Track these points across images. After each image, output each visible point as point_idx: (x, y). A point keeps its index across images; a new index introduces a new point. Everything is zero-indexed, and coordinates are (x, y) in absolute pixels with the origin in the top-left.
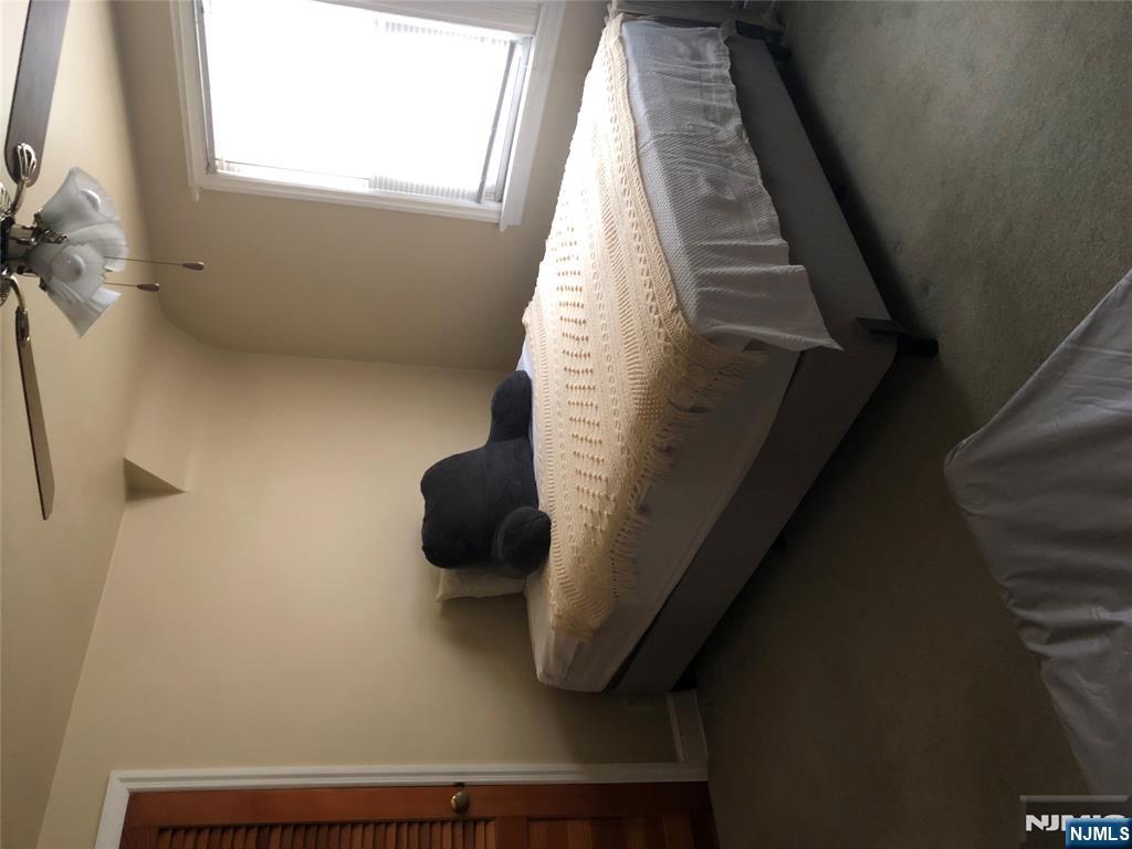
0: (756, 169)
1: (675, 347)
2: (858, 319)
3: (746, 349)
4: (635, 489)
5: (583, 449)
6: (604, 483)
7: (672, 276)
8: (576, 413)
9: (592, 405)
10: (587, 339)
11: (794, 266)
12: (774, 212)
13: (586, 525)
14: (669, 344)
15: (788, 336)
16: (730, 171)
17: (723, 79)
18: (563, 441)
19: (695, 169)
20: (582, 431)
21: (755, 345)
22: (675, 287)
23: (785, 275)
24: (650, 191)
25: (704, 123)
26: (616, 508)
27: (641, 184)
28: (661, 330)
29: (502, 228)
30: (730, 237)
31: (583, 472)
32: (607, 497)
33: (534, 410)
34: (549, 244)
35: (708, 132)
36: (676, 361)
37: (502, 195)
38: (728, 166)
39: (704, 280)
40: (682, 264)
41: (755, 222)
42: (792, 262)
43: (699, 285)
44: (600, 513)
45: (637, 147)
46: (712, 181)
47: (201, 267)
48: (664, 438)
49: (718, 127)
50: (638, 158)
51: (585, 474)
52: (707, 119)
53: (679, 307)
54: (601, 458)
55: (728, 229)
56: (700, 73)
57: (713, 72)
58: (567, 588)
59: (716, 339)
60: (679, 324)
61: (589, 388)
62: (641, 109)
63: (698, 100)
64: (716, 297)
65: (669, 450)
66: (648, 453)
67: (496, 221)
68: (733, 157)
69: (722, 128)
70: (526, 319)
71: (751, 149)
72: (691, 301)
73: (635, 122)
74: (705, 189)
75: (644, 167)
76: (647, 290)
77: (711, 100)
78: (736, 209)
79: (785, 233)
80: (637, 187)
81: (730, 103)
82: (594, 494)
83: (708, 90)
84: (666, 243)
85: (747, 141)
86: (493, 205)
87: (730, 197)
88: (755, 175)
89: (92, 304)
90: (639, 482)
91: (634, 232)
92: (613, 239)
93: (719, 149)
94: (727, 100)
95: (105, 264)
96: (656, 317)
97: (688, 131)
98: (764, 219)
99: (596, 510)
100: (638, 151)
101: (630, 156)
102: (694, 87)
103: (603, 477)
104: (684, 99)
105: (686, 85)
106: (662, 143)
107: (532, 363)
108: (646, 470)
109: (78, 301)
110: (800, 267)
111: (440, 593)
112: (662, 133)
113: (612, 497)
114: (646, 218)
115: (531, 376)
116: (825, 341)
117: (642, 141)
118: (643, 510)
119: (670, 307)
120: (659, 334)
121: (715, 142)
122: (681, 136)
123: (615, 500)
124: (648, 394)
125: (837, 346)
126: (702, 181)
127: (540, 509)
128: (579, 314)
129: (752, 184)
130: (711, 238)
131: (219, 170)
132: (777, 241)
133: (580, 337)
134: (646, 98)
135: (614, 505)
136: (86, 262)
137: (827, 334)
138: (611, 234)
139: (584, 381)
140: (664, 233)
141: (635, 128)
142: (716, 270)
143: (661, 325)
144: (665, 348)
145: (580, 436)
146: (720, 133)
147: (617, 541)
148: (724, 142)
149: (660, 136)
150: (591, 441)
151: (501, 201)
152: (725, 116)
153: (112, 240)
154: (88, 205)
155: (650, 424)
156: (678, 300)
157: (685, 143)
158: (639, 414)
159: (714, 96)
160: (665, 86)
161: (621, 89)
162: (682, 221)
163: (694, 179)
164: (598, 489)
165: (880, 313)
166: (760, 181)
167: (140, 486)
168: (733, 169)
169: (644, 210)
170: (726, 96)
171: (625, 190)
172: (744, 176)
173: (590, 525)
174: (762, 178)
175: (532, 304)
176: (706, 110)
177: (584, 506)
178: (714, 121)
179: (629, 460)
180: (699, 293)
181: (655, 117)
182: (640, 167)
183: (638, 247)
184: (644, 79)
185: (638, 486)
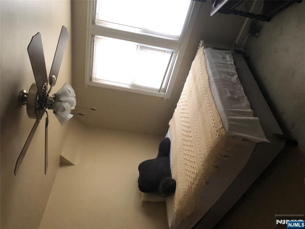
0: (242, 89)
1: (221, 138)
2: (274, 134)
3: (242, 141)
4: (205, 177)
5: (188, 163)
6: (195, 174)
7: (221, 118)
8: (186, 152)
9: (192, 151)
10: (190, 132)
11: (255, 118)
12: (248, 102)
13: (188, 185)
14: (220, 137)
15: (255, 138)
16: (235, 90)
17: (232, 64)
18: (181, 159)
19: (226, 89)
20: (188, 158)
21: (245, 139)
22: (222, 122)
23: (254, 120)
24: (213, 94)
25: (228, 77)
26: (199, 182)
27: (210, 92)
28: (217, 133)
29: (165, 99)
30: (237, 108)
31: (188, 170)
32: (196, 178)
33: (171, 149)
34: (178, 104)
35: (229, 79)
36: (221, 142)
37: (166, 90)
38: (235, 88)
39: (230, 120)
40: (224, 115)
41: (243, 104)
42: (254, 116)
43: (229, 121)
44: (193, 183)
45: (209, 82)
46: (230, 92)
47: (95, 110)
48: (215, 163)
49: (231, 77)
50: (210, 85)
51: (189, 171)
52: (228, 75)
53: (223, 127)
54: (195, 167)
55: (236, 106)
56: (226, 63)
57: (229, 63)
58: (181, 203)
59: (234, 137)
60: (223, 132)
61: (191, 146)
62: (210, 72)
63: (225, 70)
64: (234, 125)
65: (216, 167)
66: (210, 167)
67: (163, 97)
68: (236, 86)
69: (232, 78)
70: (170, 123)
71: (241, 84)
72: (227, 126)
73: (208, 75)
74: (229, 95)
75: (211, 87)
76: (212, 121)
77: (229, 70)
78: (238, 100)
79: (252, 108)
80: (209, 93)
81: (234, 72)
82: (192, 177)
83: (228, 67)
84: (218, 109)
85: (239, 82)
86: (163, 93)
87: (236, 97)
88: (242, 91)
89: (66, 118)
90: (206, 175)
91: (208, 105)
92: (201, 106)
93: (232, 83)
94: (233, 70)
95: (71, 108)
96: (216, 129)
97: (223, 78)
98: (246, 104)
99: (192, 182)
100: (209, 83)
101: (207, 85)
102: (224, 66)
103: (195, 172)
104: (221, 69)
105: (222, 66)
106: (216, 81)
107: (171, 136)
108: (209, 172)
109: (63, 118)
110: (257, 118)
111: (142, 200)
112: (216, 78)
113: (198, 179)
114: (212, 101)
115: (170, 139)
116: (265, 140)
117: (211, 80)
118: (207, 183)
119: (220, 127)
120: (216, 134)
121: (231, 82)
122: (221, 80)
123: (199, 179)
124: (212, 151)
125: (269, 142)
126: (228, 92)
127: (172, 178)
128: (188, 125)
129: (242, 93)
130: (231, 108)
131: (93, 81)
132: (250, 110)
133: (188, 131)
134: (211, 69)
135: (198, 181)
136: (66, 107)
137: (266, 138)
138: (200, 105)
139: (189, 143)
140: (218, 106)
141: (209, 77)
142: (233, 117)
143: (217, 132)
144: (218, 138)
145: (187, 159)
146: (232, 79)
147: (198, 191)
148: (233, 82)
149: (215, 79)
150: (191, 161)
151: (165, 92)
152: (233, 75)
153: (72, 101)
154: (69, 92)
155: (212, 159)
156: (223, 125)
157: (223, 82)
158: (208, 156)
159: (230, 69)
160: (216, 66)
161: (204, 66)
162: (223, 103)
163: (226, 92)
164: (193, 176)
165: (280, 132)
166: (244, 93)
167: (64, 163)
168: (236, 89)
169: (211, 99)
170: (233, 69)
171: (205, 93)
172: (239, 91)
173: (190, 186)
174: (244, 92)
175: (171, 120)
176: (228, 73)
177: (188, 180)
178: (230, 76)
179: (204, 169)
180: (229, 124)
181: (214, 74)
182: (210, 87)
183: (209, 109)
184: (210, 64)
185: (206, 176)
